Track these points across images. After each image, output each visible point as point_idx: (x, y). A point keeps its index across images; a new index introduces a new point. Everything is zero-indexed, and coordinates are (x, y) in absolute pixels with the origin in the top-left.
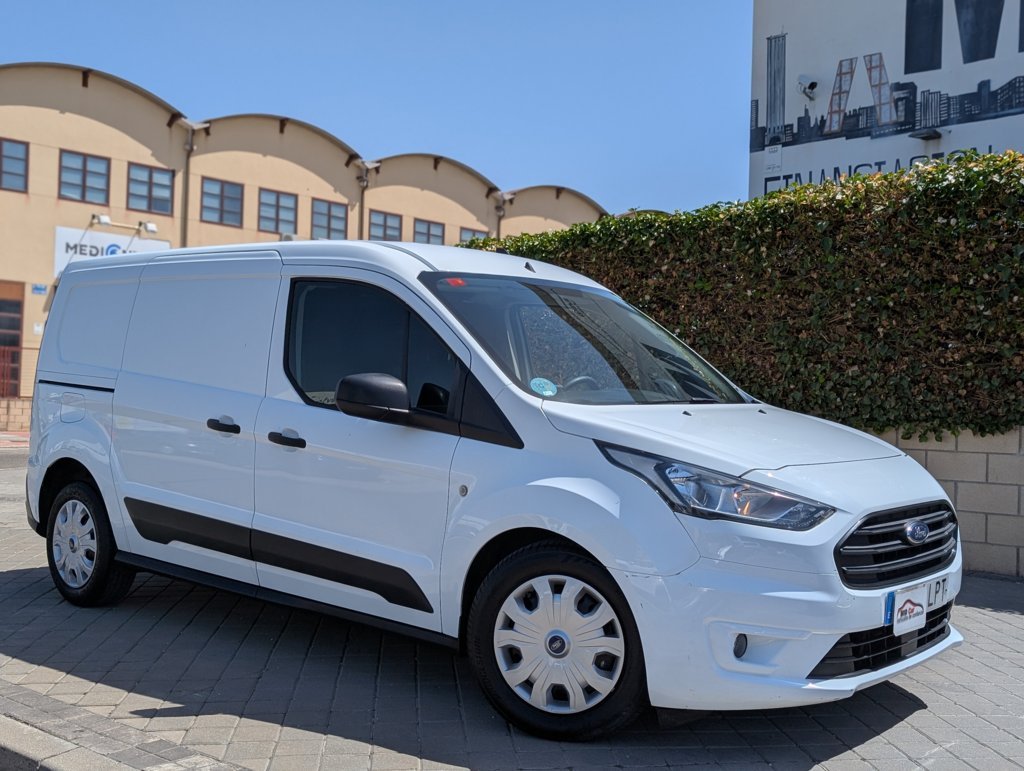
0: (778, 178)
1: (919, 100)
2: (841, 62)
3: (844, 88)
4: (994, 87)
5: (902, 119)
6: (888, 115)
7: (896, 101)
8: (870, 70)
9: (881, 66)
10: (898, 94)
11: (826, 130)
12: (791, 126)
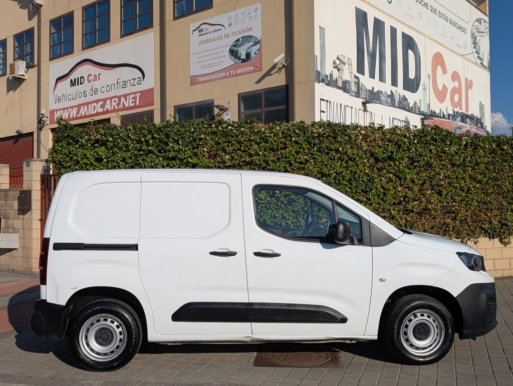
0: (324, 100)
1: (360, 86)
2: (341, 55)
3: (342, 68)
4: (375, 91)
5: (357, 91)
6: (354, 88)
7: (356, 82)
8: (349, 64)
9: (351, 65)
10: (356, 80)
11: (338, 84)
12: (328, 76)
